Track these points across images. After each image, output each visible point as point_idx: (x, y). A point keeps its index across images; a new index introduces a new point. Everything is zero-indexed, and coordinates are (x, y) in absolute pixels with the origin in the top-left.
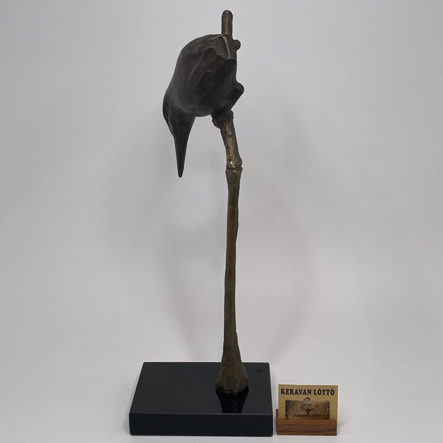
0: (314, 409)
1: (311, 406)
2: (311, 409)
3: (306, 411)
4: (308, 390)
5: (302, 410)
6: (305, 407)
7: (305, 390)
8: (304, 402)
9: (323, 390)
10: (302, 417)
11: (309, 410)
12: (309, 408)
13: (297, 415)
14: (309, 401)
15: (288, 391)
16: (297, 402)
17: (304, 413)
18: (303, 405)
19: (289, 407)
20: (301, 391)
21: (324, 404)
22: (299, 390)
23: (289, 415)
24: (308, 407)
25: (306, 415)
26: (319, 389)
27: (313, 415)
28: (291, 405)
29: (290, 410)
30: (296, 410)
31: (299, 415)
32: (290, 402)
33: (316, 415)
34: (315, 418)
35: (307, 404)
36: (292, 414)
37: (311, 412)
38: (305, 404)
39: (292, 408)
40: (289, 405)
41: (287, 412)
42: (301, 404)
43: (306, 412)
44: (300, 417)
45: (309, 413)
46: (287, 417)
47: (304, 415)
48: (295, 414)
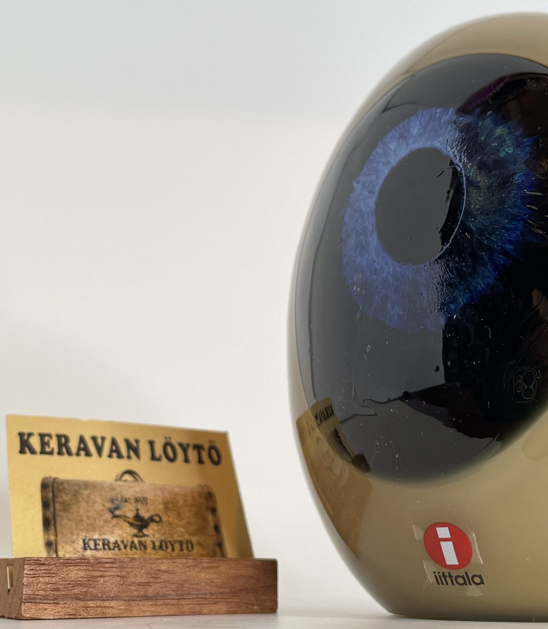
0: (163, 519)
1: (146, 504)
2: (151, 519)
3: (131, 524)
4: (127, 442)
5: (115, 521)
6: (125, 509)
7: (114, 442)
8: (118, 489)
9: (181, 445)
10: (116, 549)
11: (140, 523)
12: (142, 513)
13: (95, 541)
14: (136, 484)
15: (49, 441)
16: (87, 485)
17: (123, 532)
18: (117, 499)
19: (57, 506)
20: (100, 441)
21: (193, 497)
22: (94, 439)
23: (60, 548)
24: (137, 510)
25: (133, 542)
26: (166, 438)
27: (161, 543)
28: (65, 498)
29: (65, 521)
30: (88, 522)
31: (106, 542)
32: (61, 487)
33: (175, 542)
34: (169, 554)
35: (131, 497)
36: (75, 537)
37: (153, 530)
38: (122, 497)
39: (73, 513)
40: (57, 500)
41: (52, 528)
42: (109, 496)
43: (132, 527)
44: (113, 551)
45: (143, 533)
46: (51, 553)
47: (125, 542)
48: (89, 536)
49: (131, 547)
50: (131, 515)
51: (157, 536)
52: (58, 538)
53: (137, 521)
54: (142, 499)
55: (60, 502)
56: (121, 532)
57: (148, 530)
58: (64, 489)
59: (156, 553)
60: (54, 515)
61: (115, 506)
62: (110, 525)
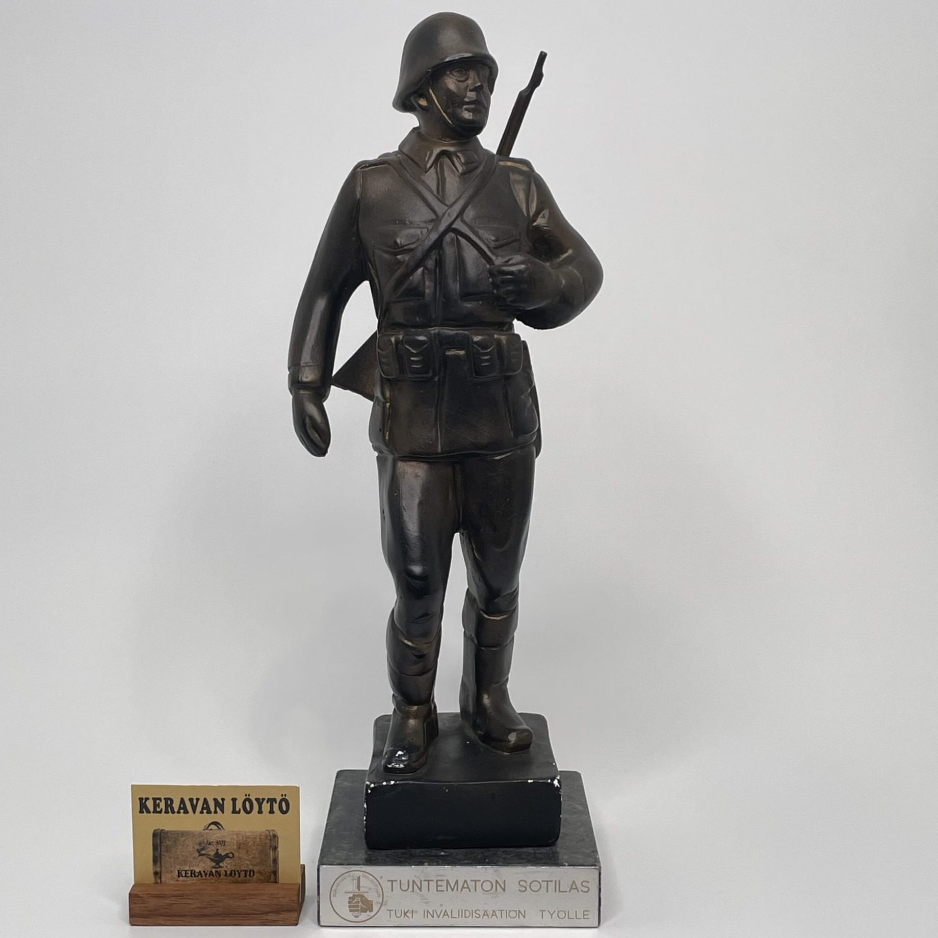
0: (235, 856)
1: (224, 845)
2: (227, 856)
3: (212, 860)
4: (215, 800)
5: (201, 857)
6: (209, 849)
7: (205, 801)
8: (205, 836)
9: (257, 800)
10: (200, 876)
11: (218, 859)
12: (220, 852)
13: (186, 871)
14: (219, 830)
15: (159, 803)
16: (183, 834)
17: (205, 865)
18: (204, 843)
19: (163, 848)
20: (195, 802)
21: (260, 839)
22: (191, 800)
23: (163, 876)
24: (217, 850)
25: (211, 872)
26: (246, 795)
27: (231, 871)
28: (168, 843)
29: (167, 858)
30: (182, 859)
31: (193, 872)
32: (166, 836)
33: (241, 871)
34: (236, 879)
35: (214, 841)
36: (173, 869)
37: (226, 863)
38: (207, 842)
39: (172, 853)
40: (162, 844)
41: (159, 863)
42: (198, 842)
43: (212, 862)
44: (196, 878)
45: (219, 865)
46: (157, 878)
47: (206, 871)
48: (182, 869)
49: (210, 875)
50: (212, 853)
51: (229, 867)
52: (162, 870)
53: (216, 857)
54: (221, 842)
55: (164, 846)
56: (204, 865)
57: (223, 864)
58: (168, 837)
59: (226, 879)
60: (160, 854)
61: (202, 848)
62: (197, 861)
